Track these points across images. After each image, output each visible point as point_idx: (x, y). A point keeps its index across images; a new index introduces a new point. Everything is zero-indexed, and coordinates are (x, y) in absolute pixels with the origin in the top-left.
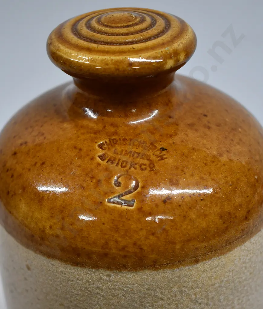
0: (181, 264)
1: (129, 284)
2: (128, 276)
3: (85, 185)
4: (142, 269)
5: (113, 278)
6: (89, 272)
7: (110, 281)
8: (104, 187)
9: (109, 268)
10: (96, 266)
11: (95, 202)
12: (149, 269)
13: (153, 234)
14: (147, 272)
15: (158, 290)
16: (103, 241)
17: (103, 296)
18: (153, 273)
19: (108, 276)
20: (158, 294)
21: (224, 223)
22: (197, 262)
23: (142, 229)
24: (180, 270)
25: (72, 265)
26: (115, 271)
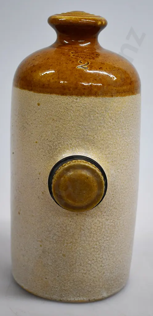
0: (106, 95)
1: (85, 103)
2: (85, 99)
3: (67, 62)
4: (90, 96)
5: (78, 100)
6: (68, 98)
7: (77, 102)
8: (75, 63)
9: (77, 95)
10: (71, 94)
11: (72, 68)
12: (93, 96)
13: (95, 80)
14: (93, 97)
15: (97, 108)
16: (76, 82)
17: (73, 111)
18: (95, 98)
19: (77, 99)
20: (96, 110)
21: (122, 82)
22: (112, 96)
23: (91, 77)
24: (106, 99)
25: (61, 95)
26: (79, 97)
